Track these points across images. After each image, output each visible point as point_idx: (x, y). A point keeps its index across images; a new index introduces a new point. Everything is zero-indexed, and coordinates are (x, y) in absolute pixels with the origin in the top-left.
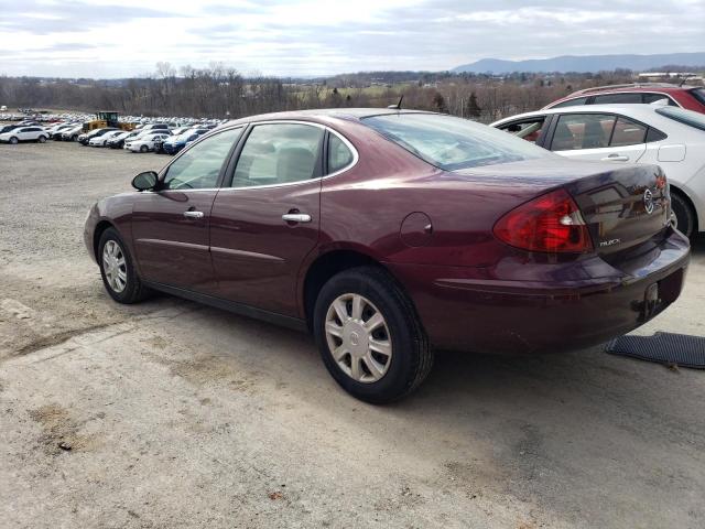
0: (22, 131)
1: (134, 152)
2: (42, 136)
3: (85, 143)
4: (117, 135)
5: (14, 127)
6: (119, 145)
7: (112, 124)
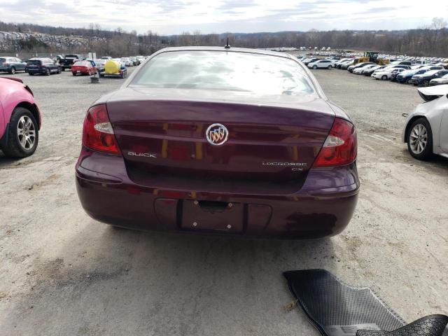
0: (321, 62)
1: (377, 79)
2: (330, 66)
3: (351, 71)
4: (372, 67)
5: (317, 60)
6: (368, 74)
7: (373, 60)
